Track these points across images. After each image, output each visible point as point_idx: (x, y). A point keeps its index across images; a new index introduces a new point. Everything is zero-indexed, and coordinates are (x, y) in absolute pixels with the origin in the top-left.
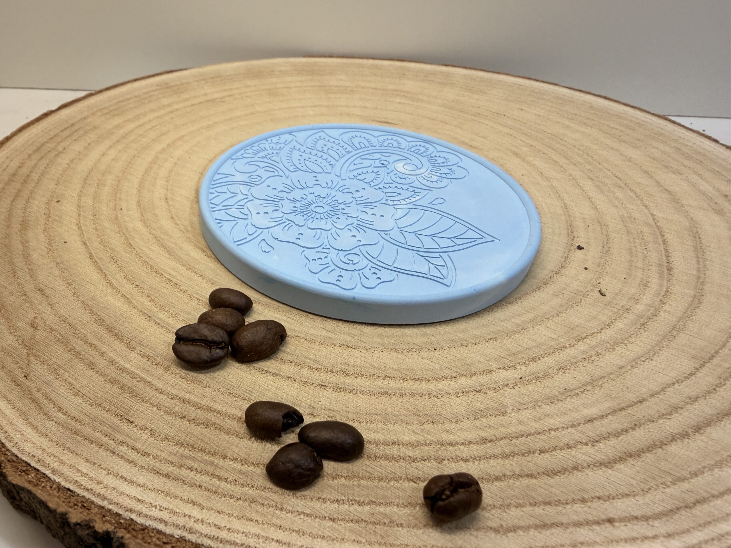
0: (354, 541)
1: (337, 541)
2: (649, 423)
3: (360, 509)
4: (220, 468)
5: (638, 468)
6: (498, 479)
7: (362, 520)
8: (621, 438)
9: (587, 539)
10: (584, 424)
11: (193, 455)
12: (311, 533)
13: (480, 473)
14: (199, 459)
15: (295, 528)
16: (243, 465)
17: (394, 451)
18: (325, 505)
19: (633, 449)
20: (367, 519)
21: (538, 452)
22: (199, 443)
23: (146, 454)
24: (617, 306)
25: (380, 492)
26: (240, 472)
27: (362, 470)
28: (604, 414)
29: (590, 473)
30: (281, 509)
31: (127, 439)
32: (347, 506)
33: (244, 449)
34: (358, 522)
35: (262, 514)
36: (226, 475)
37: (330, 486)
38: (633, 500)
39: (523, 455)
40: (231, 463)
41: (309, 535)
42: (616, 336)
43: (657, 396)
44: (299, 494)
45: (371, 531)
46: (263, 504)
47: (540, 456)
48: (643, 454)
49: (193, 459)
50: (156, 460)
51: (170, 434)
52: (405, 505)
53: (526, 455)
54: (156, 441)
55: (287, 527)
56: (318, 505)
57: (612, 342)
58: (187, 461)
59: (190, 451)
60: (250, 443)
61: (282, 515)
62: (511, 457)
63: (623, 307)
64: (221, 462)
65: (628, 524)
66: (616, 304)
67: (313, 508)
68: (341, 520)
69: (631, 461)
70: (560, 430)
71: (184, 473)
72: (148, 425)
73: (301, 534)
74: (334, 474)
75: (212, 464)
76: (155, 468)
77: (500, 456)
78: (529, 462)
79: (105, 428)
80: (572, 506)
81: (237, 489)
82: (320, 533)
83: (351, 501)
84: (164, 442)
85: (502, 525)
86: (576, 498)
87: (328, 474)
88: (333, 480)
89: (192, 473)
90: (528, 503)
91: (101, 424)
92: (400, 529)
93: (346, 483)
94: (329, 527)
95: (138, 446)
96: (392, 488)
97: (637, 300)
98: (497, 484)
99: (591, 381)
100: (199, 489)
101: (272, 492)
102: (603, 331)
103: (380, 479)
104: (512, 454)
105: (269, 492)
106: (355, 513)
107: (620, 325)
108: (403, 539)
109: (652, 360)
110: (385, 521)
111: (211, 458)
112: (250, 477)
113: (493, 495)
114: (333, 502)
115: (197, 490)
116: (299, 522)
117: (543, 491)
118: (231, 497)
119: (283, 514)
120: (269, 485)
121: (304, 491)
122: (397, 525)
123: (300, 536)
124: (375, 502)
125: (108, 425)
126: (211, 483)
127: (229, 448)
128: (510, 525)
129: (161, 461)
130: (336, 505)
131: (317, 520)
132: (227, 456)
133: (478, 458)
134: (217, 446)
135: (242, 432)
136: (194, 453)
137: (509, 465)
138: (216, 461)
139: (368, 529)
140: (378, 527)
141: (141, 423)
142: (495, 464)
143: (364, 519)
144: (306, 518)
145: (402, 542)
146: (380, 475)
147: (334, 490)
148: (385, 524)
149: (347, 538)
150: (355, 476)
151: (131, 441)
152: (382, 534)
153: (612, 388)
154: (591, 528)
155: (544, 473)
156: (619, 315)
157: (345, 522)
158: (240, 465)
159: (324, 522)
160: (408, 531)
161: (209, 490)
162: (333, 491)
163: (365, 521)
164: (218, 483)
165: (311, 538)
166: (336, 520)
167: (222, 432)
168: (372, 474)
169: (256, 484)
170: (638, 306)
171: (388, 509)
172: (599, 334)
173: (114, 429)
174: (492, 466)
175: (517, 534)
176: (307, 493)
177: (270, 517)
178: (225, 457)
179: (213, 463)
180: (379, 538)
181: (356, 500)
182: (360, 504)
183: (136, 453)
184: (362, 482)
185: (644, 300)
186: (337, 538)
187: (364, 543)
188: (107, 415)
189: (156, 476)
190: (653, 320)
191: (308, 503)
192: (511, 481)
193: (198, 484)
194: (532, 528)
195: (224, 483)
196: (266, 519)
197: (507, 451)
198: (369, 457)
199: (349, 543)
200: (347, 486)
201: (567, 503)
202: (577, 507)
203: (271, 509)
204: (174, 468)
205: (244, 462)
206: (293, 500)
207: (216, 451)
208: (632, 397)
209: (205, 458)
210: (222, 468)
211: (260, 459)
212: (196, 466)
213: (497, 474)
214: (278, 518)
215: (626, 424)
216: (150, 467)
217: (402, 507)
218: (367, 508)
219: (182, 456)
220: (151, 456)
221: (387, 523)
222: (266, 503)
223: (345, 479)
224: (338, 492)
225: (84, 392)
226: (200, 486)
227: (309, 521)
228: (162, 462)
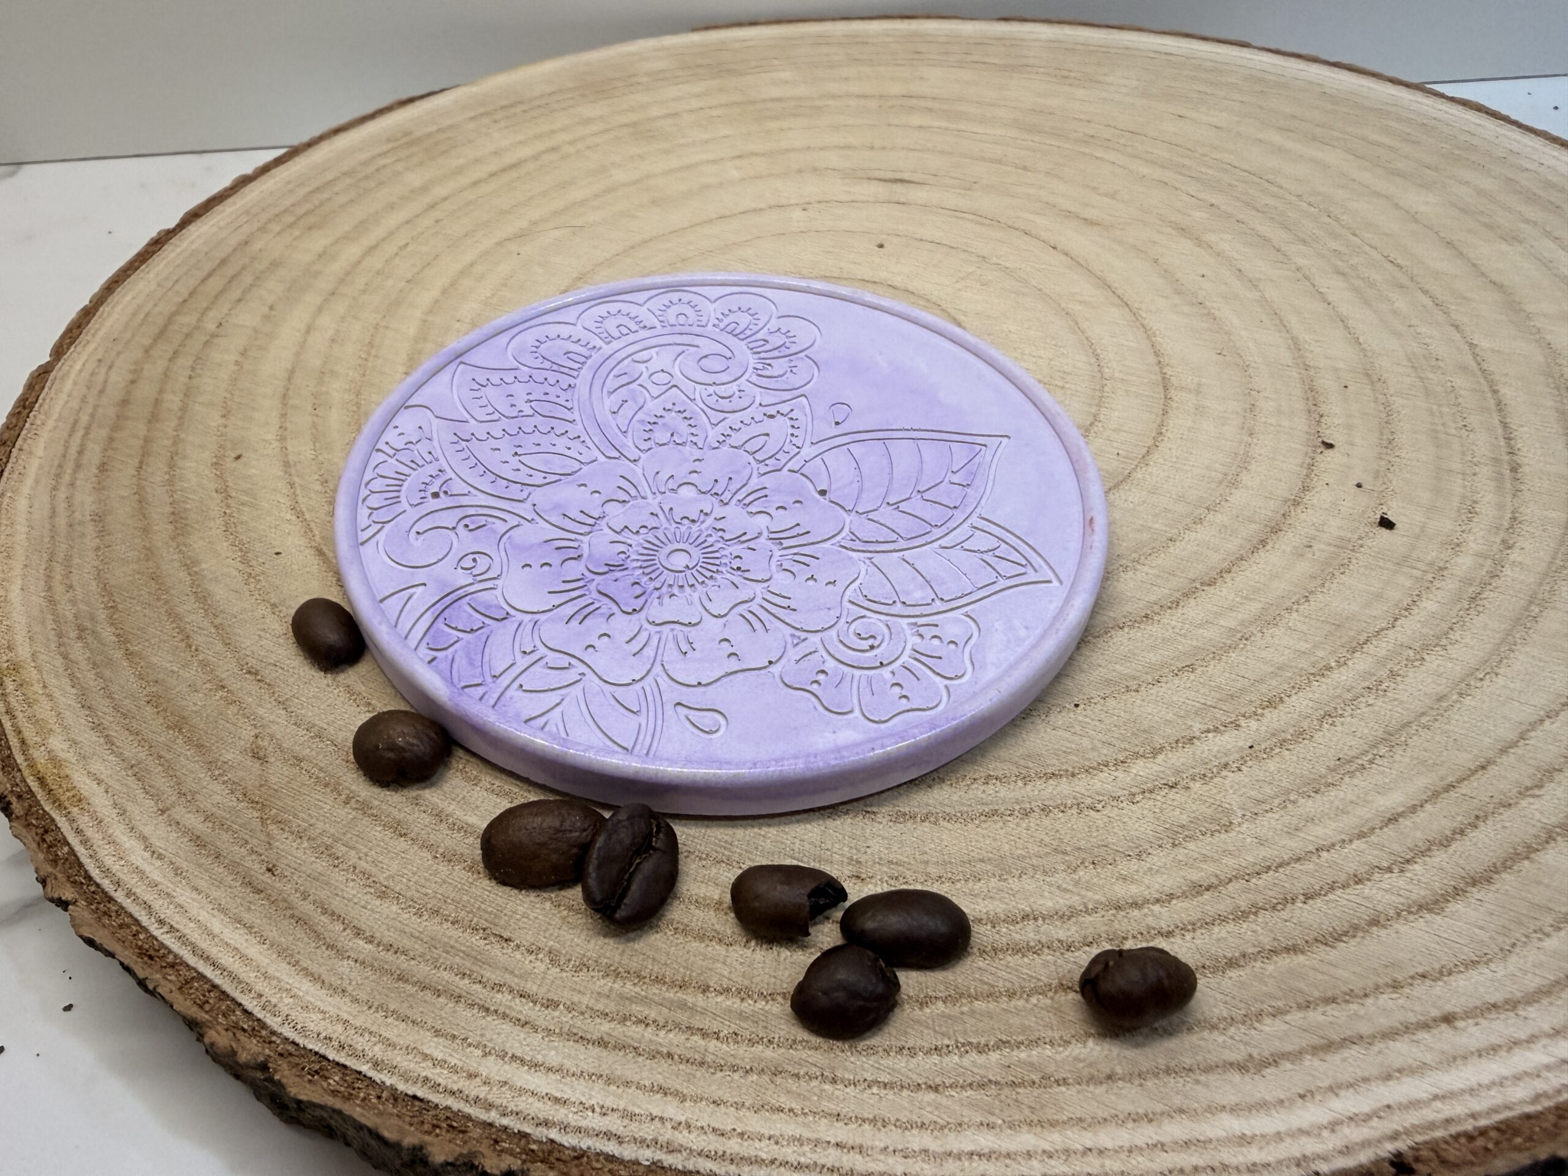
0: (982, 1124)
1: (950, 1130)
2: (1502, 810)
3: (981, 1059)
4: (701, 1013)
5: (1491, 907)
6: (1232, 963)
7: (990, 1081)
8: (1454, 846)
9: (1410, 1061)
10: (1381, 828)
11: (643, 993)
12: (898, 1120)
13: (1198, 956)
14: (656, 998)
15: (866, 1116)
16: (743, 999)
17: (1028, 933)
18: (914, 1061)
19: (1476, 867)
20: (999, 1079)
21: (1301, 897)
22: (650, 967)
23: (551, 1004)
24: (1419, 565)
25: (1015, 1021)
26: (742, 1016)
27: (974, 980)
28: (1416, 802)
29: (1403, 929)
30: (834, 1081)
31: (507, 976)
32: (956, 1058)
33: (738, 967)
34: (982, 1086)
35: (800, 1095)
36: (715, 1026)
37: (918, 1022)
38: (1486, 971)
39: (1274, 908)
40: (720, 999)
41: (895, 1125)
42: (1424, 631)
43: (1512, 751)
44: (862, 1045)
45: (1009, 1101)
46: (797, 1076)
47: (1306, 906)
48: (1496, 876)
49: (644, 1000)
50: (574, 1013)
51: (589, 954)
52: (1065, 1041)
53: (1279, 907)
54: (564, 974)
55: (851, 1114)
56: (901, 1063)
57: (1417, 646)
58: (634, 1006)
59: (635, 984)
60: (748, 952)
61: (836, 1092)
62: (1252, 916)
63: (1431, 564)
64: (700, 1000)
65: (1481, 1020)
66: (1418, 560)
67: (893, 1070)
68: (951, 1086)
69: (1475, 893)
70: (1337, 847)
71: (634, 1032)
72: (542, 942)
73: (879, 1124)
74: (922, 996)
75: (683, 1006)
76: (575, 1031)
77: (1231, 917)
78: (1286, 921)
79: (457, 960)
80: (1377, 998)
81: (741, 1052)
82: (915, 1118)
83: (963, 1045)
84: (581, 973)
85: (1251, 1056)
86: (1381, 982)
87: (910, 997)
88: (921, 1009)
89: (649, 1029)
90: (1294, 1005)
91: (447, 952)
92: (1063, 1089)
93: (947, 1011)
94: (929, 1104)
95: (531, 987)
96: (1037, 1010)
97: (1458, 545)
98: (1233, 973)
99: (1386, 736)
100: (670, 1061)
101: (810, 1049)
102: (1398, 623)
103: (1011, 995)
104: (1253, 910)
105: (804, 1048)
106: (976, 1070)
107: (1429, 605)
108: (1071, 1109)
109: (1497, 674)
110: (1033, 1077)
111: (679, 995)
112: (761, 1023)
113: (1228, 998)
114: (928, 1053)
115: (664, 1065)
116: (872, 1102)
117: (1320, 977)
118: (734, 1068)
119: (839, 1091)
120: (802, 1034)
121: (870, 1037)
122: (1057, 1081)
123: (879, 1130)
124: (1008, 1042)
125: (463, 952)
126: (689, 1045)
127: (710, 969)
128: (1266, 1054)
129: (582, 1013)
130: (935, 1058)
131: (905, 1093)
132: (708, 987)
133: (1190, 927)
134: (686, 968)
135: (729, 932)
136: (644, 987)
137: (1249, 933)
138: (690, 1000)
139: (1003, 1097)
140: (1020, 1090)
141: (526, 938)
142: (1224, 934)
143: (993, 1079)
144: (883, 1092)
145: (1071, 1115)
146: (1008, 985)
147: (927, 1027)
148: (1034, 1083)
149: (966, 1120)
150: (962, 995)
151: (516, 980)
152: (1032, 1105)
153: (1425, 745)
154: (1414, 1038)
155: (1316, 940)
156: (1427, 584)
157: (958, 1090)
158: (738, 1001)
159: (920, 1095)
160: (1078, 1092)
161: (688, 1061)
162: (926, 1031)
163: (996, 1083)
164: (702, 1043)
165: (900, 1131)
166: (940, 1088)
167: (690, 938)
168: (993, 986)
169: (777, 1036)
170: (1460, 560)
171: (1034, 1053)
172: (1391, 632)
173: (476, 958)
174: (1218, 940)
175: (1282, 1068)
176: (876, 1040)
177: (816, 1098)
178: (705, 989)
179: (686, 1004)
180: (1027, 1112)
181: (970, 1043)
182: (982, 1049)
183: (531, 1004)
184: (978, 1005)
185: (1472, 545)
186: (948, 1123)
187: (1000, 1126)
188: (455, 932)
189: (579, 1046)
190: (1489, 587)
191: (882, 1062)
192: (1258, 964)
193: (665, 1050)
194: (1307, 1053)
195: (715, 1041)
196: (808, 1103)
197: (1244, 905)
198: (983, 952)
199: (972, 1129)
200: (950, 1017)
201: (1366, 995)
202: (1385, 999)
203: (814, 1083)
204: (612, 1025)
205: (744, 993)
206: (852, 1059)
207: (686, 979)
208: (1465, 759)
209: (667, 995)
210: (704, 1012)
211: (775, 984)
212: (653, 1015)
213: (1229, 955)
214: (830, 1099)
215: (1459, 818)
216: (566, 1029)
217: (1060, 1045)
218: (994, 1056)
219: (622, 997)
220: (561, 1007)
221: (1037, 1081)
222: (802, 1073)
223: (944, 1002)
224: (935, 1031)
225: (397, 889)
226: (670, 1055)
227: (891, 1097)
228: (586, 1016)
